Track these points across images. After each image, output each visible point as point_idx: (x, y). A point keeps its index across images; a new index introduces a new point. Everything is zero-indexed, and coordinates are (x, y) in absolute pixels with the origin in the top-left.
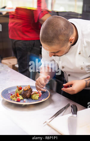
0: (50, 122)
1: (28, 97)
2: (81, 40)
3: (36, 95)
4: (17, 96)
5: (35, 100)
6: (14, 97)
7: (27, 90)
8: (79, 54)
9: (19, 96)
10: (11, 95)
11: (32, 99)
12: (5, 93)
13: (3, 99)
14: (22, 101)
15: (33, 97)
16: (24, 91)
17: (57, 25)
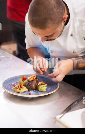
0: (61, 118)
1: (34, 88)
2: (73, 19)
3: (43, 86)
4: (21, 87)
5: (42, 91)
6: (17, 89)
7: (33, 80)
8: (71, 35)
9: (24, 87)
10: (14, 86)
11: (39, 91)
12: (7, 84)
13: (4, 90)
14: (27, 93)
15: (40, 89)
16: (29, 81)
17: (48, 3)
